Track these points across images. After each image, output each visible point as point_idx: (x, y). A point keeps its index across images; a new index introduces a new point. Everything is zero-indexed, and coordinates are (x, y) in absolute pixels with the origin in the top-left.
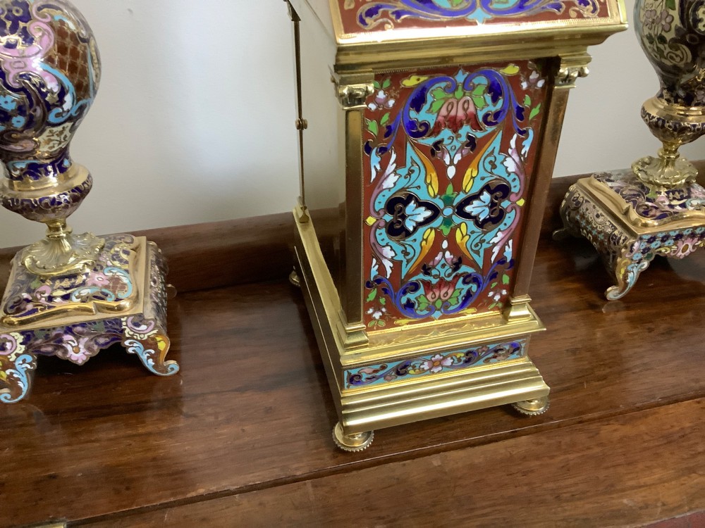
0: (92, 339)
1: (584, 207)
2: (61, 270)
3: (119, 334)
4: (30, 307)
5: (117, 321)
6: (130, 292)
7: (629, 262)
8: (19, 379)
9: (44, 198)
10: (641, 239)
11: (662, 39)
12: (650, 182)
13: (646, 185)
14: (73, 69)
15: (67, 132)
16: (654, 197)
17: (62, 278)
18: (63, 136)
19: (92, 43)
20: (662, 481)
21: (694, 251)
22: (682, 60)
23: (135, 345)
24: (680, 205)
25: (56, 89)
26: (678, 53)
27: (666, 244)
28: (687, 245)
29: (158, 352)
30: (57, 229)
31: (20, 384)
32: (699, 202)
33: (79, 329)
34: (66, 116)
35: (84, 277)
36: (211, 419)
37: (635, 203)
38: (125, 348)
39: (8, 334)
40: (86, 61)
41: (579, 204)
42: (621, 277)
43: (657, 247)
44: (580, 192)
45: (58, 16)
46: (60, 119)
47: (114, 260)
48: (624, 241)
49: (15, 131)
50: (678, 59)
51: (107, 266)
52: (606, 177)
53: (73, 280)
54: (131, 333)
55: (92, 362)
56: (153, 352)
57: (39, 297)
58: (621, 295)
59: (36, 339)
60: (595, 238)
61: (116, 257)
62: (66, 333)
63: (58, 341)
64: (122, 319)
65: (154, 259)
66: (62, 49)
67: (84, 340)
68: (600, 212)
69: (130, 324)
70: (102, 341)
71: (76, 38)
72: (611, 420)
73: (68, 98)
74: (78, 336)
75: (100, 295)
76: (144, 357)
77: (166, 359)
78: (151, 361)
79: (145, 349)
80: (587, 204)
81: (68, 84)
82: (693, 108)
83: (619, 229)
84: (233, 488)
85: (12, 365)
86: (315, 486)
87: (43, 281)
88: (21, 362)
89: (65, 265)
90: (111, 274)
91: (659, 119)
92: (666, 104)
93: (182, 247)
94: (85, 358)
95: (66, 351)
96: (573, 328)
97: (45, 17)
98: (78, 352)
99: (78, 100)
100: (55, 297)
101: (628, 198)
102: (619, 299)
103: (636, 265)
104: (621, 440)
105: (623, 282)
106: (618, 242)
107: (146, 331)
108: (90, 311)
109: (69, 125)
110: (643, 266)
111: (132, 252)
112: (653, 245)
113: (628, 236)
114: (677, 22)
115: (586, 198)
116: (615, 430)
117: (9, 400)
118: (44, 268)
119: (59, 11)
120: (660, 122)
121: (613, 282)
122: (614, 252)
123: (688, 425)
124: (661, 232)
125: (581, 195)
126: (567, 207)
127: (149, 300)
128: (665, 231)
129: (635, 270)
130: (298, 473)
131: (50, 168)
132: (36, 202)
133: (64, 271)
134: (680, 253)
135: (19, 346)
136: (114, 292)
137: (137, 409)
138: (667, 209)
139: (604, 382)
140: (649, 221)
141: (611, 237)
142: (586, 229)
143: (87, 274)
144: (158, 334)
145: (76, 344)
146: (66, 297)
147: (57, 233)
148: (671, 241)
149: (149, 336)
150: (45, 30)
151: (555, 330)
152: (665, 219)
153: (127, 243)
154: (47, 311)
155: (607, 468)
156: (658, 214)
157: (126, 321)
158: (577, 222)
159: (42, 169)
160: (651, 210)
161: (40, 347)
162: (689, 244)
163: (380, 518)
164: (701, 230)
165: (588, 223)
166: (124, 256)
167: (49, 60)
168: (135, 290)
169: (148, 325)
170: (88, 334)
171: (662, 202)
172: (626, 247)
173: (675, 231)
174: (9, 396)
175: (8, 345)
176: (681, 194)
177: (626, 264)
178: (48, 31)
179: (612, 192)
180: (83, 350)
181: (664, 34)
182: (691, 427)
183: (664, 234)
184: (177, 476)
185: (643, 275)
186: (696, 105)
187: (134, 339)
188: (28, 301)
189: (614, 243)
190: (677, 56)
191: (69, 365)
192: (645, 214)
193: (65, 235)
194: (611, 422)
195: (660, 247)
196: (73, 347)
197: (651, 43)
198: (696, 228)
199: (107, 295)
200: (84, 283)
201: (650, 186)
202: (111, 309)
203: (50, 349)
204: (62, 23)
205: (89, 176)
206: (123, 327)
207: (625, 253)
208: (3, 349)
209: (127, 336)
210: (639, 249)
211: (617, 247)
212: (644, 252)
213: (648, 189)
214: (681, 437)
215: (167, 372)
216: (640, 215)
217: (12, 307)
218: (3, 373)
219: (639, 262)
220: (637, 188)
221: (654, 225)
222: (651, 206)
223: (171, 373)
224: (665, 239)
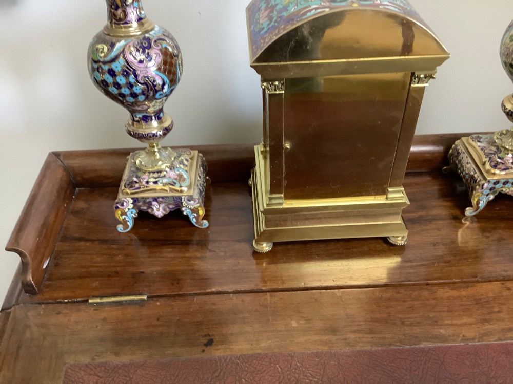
0: (166, 205)
1: (461, 156)
2: (154, 168)
3: (180, 204)
4: (137, 186)
6: (187, 183)
7: (481, 194)
8: (128, 221)
9: (149, 133)
10: (489, 182)
11: (512, 66)
12: (503, 147)
13: (500, 148)
14: (169, 72)
15: (164, 100)
16: (504, 156)
17: (154, 172)
18: (161, 103)
19: (179, 57)
20: (466, 324)
23: (187, 210)
25: (161, 83)
27: (507, 186)
29: (199, 215)
30: (154, 147)
31: (128, 223)
33: (161, 199)
34: (164, 95)
35: (165, 173)
36: (222, 254)
37: (490, 158)
38: (182, 212)
39: (125, 198)
40: (176, 67)
41: (458, 153)
42: (475, 203)
43: (499, 187)
44: (461, 146)
45: (164, 45)
46: (161, 96)
47: (180, 164)
48: (479, 181)
49: (139, 102)
51: (177, 167)
52: (478, 139)
53: (159, 174)
54: (186, 204)
55: (165, 217)
57: (142, 180)
58: (475, 213)
59: (139, 202)
60: (464, 176)
61: (181, 162)
62: (154, 201)
63: (150, 204)
64: (182, 197)
65: (201, 164)
66: (165, 63)
67: (163, 205)
68: (470, 160)
69: (186, 200)
70: (171, 207)
71: (172, 56)
73: (166, 87)
74: (159, 203)
75: (173, 183)
76: (191, 217)
77: (203, 219)
78: (195, 220)
79: (192, 213)
80: (464, 154)
81: (166, 79)
83: (478, 173)
84: (229, 291)
85: (126, 214)
86: (271, 296)
87: (144, 173)
88: (130, 213)
89: (156, 166)
90: (178, 172)
91: (510, 110)
93: (216, 157)
94: (162, 214)
95: (153, 210)
96: (439, 230)
97: (158, 46)
98: (159, 211)
99: (170, 87)
100: (150, 182)
101: (487, 155)
102: (473, 216)
103: (485, 197)
104: (449, 298)
105: (476, 206)
106: (476, 182)
107: (194, 204)
108: (167, 191)
109: (165, 98)
110: (490, 197)
111: (190, 160)
112: (497, 186)
113: (482, 179)
115: (463, 150)
116: (447, 292)
117: (122, 231)
118: (145, 166)
119: (165, 42)
120: (510, 113)
121: (471, 206)
122: (472, 187)
123: (493, 295)
125: (461, 148)
126: (452, 154)
127: (196, 187)
128: (506, 178)
129: (485, 200)
130: (264, 288)
131: (154, 118)
132: (145, 134)
133: (156, 169)
135: (130, 205)
136: (179, 182)
137: (185, 243)
138: (510, 165)
139: (448, 264)
140: (497, 172)
141: (472, 177)
142: (460, 169)
143: (166, 172)
144: (200, 206)
146: (156, 183)
147: (153, 149)
148: (510, 185)
149: (195, 207)
151: (428, 230)
152: (507, 171)
153: (187, 154)
154: (146, 189)
155: (436, 312)
156: (503, 168)
157: (184, 198)
158: (456, 165)
159: (150, 118)
160: (499, 165)
161: (140, 206)
163: (303, 317)
165: (462, 166)
166: (186, 162)
167: (159, 69)
168: (190, 182)
169: (195, 201)
170: (165, 202)
171: (508, 160)
172: (479, 185)
174: (122, 229)
175: (125, 204)
177: (478, 196)
178: (159, 54)
179: (479, 149)
180: (161, 210)
182: (494, 297)
183: (505, 180)
184: (203, 280)
185: (490, 203)
187: (187, 207)
188: (136, 182)
189: (474, 182)
191: (154, 217)
192: (495, 167)
193: (157, 150)
194: (445, 287)
195: (502, 187)
196: (157, 208)
197: (506, 66)
199: (175, 183)
200: (165, 176)
201: (503, 150)
202: (177, 191)
203: (145, 208)
204: (166, 48)
205: (172, 122)
206: (182, 201)
207: (478, 189)
208: (122, 205)
209: (184, 205)
210: (487, 188)
211: (475, 184)
212: (491, 190)
213: (501, 151)
214: (486, 302)
215: (202, 226)
216: (491, 167)
217: (128, 185)
218: (120, 217)
219: (488, 195)
220: (494, 149)
221: (500, 174)
222: (500, 163)
223: (204, 227)
224: (506, 183)
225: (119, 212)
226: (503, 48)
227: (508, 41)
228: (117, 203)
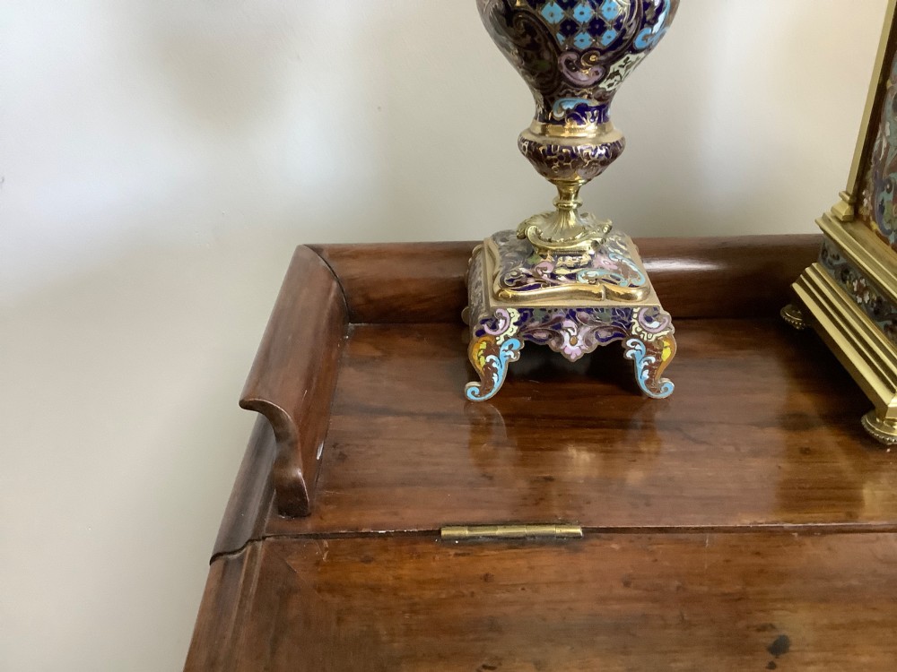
0: (594, 330)
3: (625, 329)
4: (531, 282)
5: (628, 312)
6: (644, 280)
8: (495, 370)
17: (565, 257)
23: (638, 347)
29: (659, 361)
30: (568, 197)
31: (495, 378)
33: (584, 314)
34: (648, 42)
35: (589, 258)
36: (730, 449)
38: (624, 350)
39: (505, 309)
47: (614, 248)
49: (598, 50)
51: (610, 252)
53: (577, 259)
54: (639, 330)
57: (540, 273)
59: (533, 321)
62: (568, 317)
63: (555, 328)
64: (635, 310)
67: (586, 329)
69: (641, 318)
70: (603, 334)
73: (661, 18)
74: (580, 323)
75: (611, 279)
76: (640, 366)
77: (666, 373)
78: (647, 372)
79: (648, 354)
85: (496, 350)
87: (544, 257)
88: (507, 348)
90: (617, 260)
94: (579, 353)
95: (561, 341)
98: (574, 344)
100: (559, 275)
107: (656, 331)
108: (599, 295)
117: (476, 396)
118: (550, 241)
132: (577, 151)
135: (512, 326)
136: (627, 277)
143: (593, 255)
144: (668, 337)
145: (575, 334)
146: (572, 277)
147: (566, 201)
149: (657, 339)
154: (550, 289)
157: (638, 313)
159: (588, 113)
161: (534, 331)
168: (647, 281)
169: (662, 322)
170: (592, 323)
174: (477, 391)
175: (501, 323)
180: (580, 342)
187: (639, 338)
188: (529, 276)
193: (575, 206)
196: (571, 337)
200: (589, 265)
202: (622, 296)
203: (543, 336)
206: (633, 320)
208: (494, 327)
209: (634, 333)
215: (659, 392)
217: (511, 281)
218: (482, 358)
223: (663, 395)
225: (483, 346)
228: (484, 321)
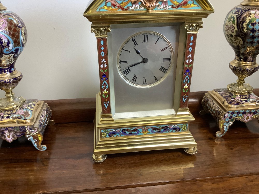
0: (15, 133)
1: (209, 101)
3: (25, 132)
5: (24, 127)
6: (31, 117)
7: (224, 122)
10: (228, 112)
11: (232, 36)
12: (233, 92)
13: (232, 93)
14: (13, 35)
15: (12, 58)
16: (235, 97)
17: (8, 110)
18: (10, 59)
19: (23, 28)
21: (251, 119)
22: (239, 43)
23: (30, 137)
24: (245, 101)
25: (6, 41)
26: (238, 40)
27: (239, 115)
28: (248, 117)
29: (38, 141)
30: (9, 93)
32: (253, 100)
33: (10, 129)
34: (10, 51)
35: (16, 111)
36: (53, 167)
37: (227, 99)
38: (27, 138)
40: (19, 33)
41: (208, 100)
42: (221, 128)
43: (235, 116)
45: (10, 18)
46: (8, 53)
47: (29, 106)
48: (222, 113)
50: (238, 43)
51: (25, 108)
52: (218, 90)
53: (12, 112)
54: (29, 132)
56: (37, 140)
58: (222, 135)
60: (213, 113)
62: (6, 130)
63: (3, 133)
64: (26, 127)
65: (45, 109)
66: (10, 29)
67: (12, 133)
68: (215, 102)
69: (28, 128)
70: (18, 134)
71: (16, 26)
72: (208, 181)
73: (11, 46)
74: (10, 131)
75: (20, 117)
76: (34, 142)
77: (42, 144)
78: (36, 144)
79: (34, 139)
80: (210, 100)
81: (11, 40)
82: (248, 63)
83: (221, 108)
84: (53, 192)
87: (2, 111)
89: (9, 106)
90: (25, 111)
91: (234, 67)
92: (237, 61)
94: (12, 140)
95: (5, 137)
97: (6, 18)
98: (9, 138)
99: (15, 47)
100: (4, 117)
101: (224, 97)
102: (221, 137)
103: (227, 123)
104: (211, 189)
105: (222, 130)
106: (220, 114)
107: (34, 132)
108: (15, 123)
109: (13, 55)
110: (230, 124)
111: (37, 106)
112: (233, 116)
113: (223, 111)
114: (236, 29)
115: (210, 98)
116: (210, 185)
118: (2, 106)
119: (11, 17)
120: (235, 68)
121: (218, 129)
122: (218, 118)
123: (241, 186)
124: (237, 110)
125: (208, 97)
126: (204, 101)
127: (38, 121)
128: (238, 110)
129: (227, 125)
130: (79, 190)
131: (6, 70)
133: (9, 108)
134: (246, 120)
136: (25, 117)
138: (240, 102)
139: (209, 166)
140: (232, 106)
141: (218, 112)
142: (209, 109)
144: (39, 133)
145: (9, 135)
146: (8, 117)
147: (9, 94)
148: (241, 114)
149: (35, 134)
150: (4, 22)
152: (238, 105)
153: (35, 102)
154: (0, 122)
156: (235, 103)
157: (27, 127)
158: (207, 107)
159: (3, 71)
160: (233, 102)
162: (249, 116)
164: (253, 111)
165: (211, 107)
166: (33, 106)
168: (33, 117)
169: (35, 130)
170: (14, 131)
171: (238, 99)
172: (222, 115)
173: (242, 110)
176: (246, 97)
177: (223, 122)
179: (219, 96)
180: (11, 137)
181: (232, 33)
182: (242, 187)
183: (238, 111)
184: (34, 186)
185: (231, 128)
186: (249, 61)
187: (29, 135)
189: (219, 114)
190: (238, 42)
192: (230, 103)
193: (11, 96)
194: (209, 182)
195: (237, 116)
196: (8, 135)
197: (228, 37)
198: (251, 110)
199: (22, 118)
200: (15, 113)
201: (234, 93)
202: (23, 123)
204: (11, 20)
206: (26, 130)
207: (222, 117)
209: (27, 133)
210: (228, 117)
211: (219, 115)
212: (230, 118)
213: (233, 94)
214: (237, 191)
215: (42, 149)
216: (228, 103)
219: (228, 122)
220: (229, 94)
221: (234, 108)
222: (233, 101)
224: (238, 113)
226: (225, 27)
227: (227, 22)
